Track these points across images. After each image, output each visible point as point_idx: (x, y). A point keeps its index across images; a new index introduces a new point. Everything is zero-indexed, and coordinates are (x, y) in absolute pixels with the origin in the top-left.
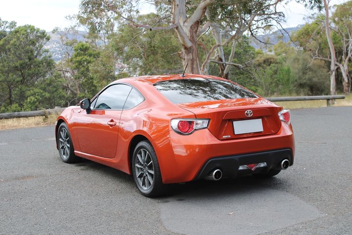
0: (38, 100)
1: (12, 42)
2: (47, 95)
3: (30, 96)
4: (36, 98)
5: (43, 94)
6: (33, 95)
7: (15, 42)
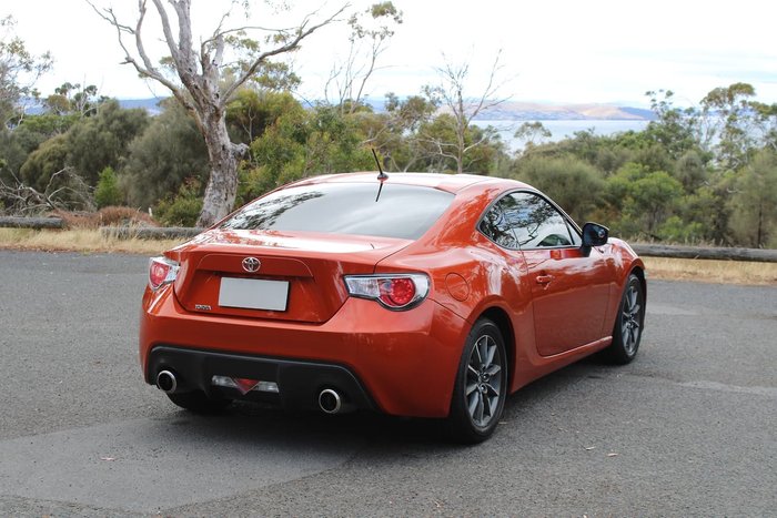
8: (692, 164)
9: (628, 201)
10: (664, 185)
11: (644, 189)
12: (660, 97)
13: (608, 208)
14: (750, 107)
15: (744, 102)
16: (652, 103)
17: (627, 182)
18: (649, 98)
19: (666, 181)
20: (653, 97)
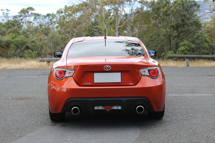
0: (186, 49)
1: (171, 9)
2: (193, 46)
3: (181, 46)
4: (185, 48)
5: (191, 45)
6: (183, 46)
7: (173, 9)
8: (24, 33)
9: (12, 45)
10: (24, 40)
11: (17, 41)
12: (6, 12)
13: (5, 48)
14: (34, 15)
15: (32, 13)
16: (3, 14)
17: (11, 39)
18: (2, 12)
19: (24, 39)
20: (3, 11)
